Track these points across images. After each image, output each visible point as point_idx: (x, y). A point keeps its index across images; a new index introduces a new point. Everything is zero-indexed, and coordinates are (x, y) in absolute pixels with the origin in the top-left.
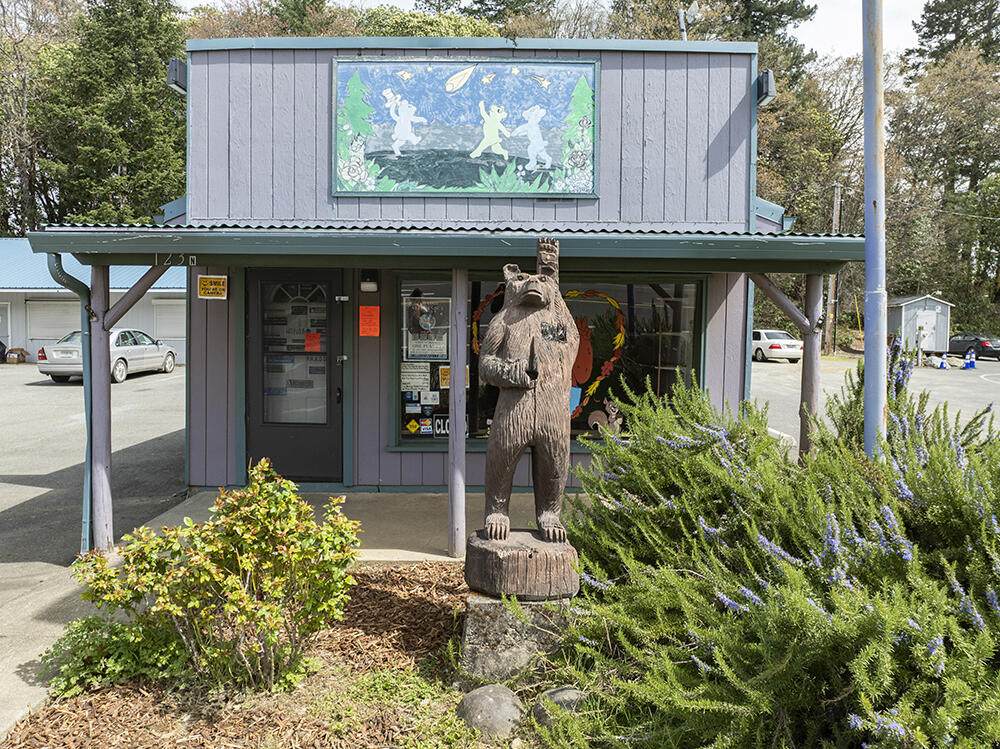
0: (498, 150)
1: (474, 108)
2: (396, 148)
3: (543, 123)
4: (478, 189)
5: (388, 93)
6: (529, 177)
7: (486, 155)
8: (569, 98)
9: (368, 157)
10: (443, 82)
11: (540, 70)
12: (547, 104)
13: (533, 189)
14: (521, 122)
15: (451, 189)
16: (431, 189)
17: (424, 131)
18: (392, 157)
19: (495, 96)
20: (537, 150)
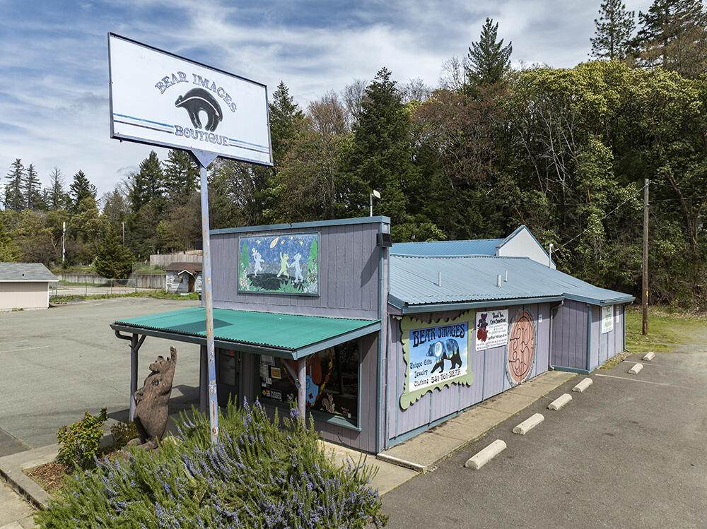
0: (285, 274)
1: (278, 255)
2: (255, 272)
3: (300, 261)
4: (279, 291)
5: (253, 250)
6: (296, 286)
7: (282, 276)
8: (309, 250)
9: (248, 276)
10: (269, 244)
11: (299, 237)
12: (302, 253)
13: (296, 291)
14: (293, 261)
15: (271, 291)
16: (265, 291)
17: (263, 265)
18: (254, 277)
19: (285, 250)
20: (298, 273)
